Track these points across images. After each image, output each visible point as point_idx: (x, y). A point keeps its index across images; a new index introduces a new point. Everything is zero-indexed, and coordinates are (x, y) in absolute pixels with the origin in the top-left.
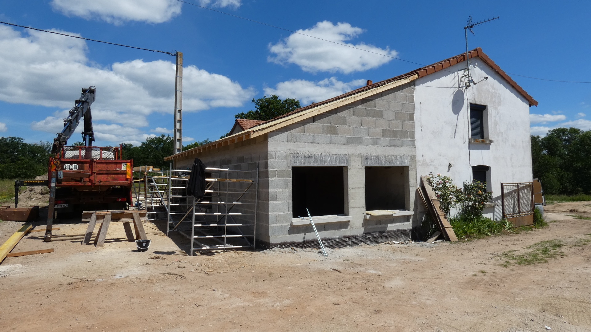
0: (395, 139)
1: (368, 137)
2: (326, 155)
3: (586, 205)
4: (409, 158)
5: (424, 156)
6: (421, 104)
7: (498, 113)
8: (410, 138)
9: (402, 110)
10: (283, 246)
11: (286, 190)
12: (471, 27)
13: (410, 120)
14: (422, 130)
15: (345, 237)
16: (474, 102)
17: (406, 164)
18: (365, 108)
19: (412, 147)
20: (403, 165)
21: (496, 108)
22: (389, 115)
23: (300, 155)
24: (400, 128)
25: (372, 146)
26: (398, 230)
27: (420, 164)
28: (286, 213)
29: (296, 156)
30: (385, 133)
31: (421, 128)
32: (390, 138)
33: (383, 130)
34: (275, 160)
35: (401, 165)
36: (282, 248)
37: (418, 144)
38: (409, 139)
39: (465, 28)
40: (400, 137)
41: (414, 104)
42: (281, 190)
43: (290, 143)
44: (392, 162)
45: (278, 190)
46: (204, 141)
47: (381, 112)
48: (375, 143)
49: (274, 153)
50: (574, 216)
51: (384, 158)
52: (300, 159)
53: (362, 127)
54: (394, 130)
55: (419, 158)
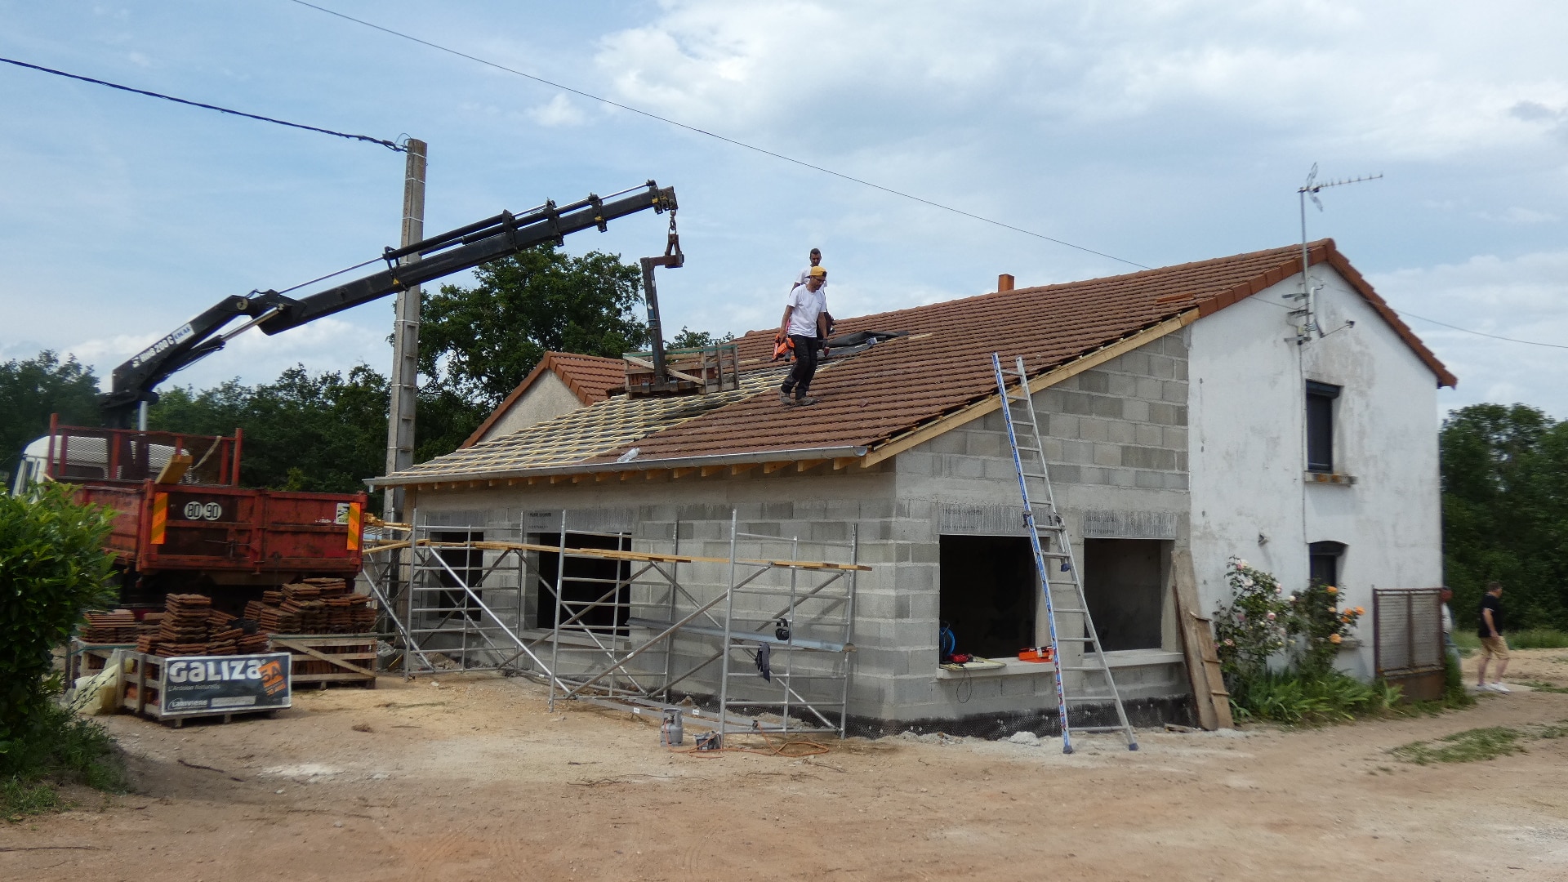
0: (1147, 470)
1: (1093, 466)
2: (1007, 509)
3: (1560, 660)
4: (1176, 518)
5: (1207, 514)
6: (1201, 382)
7: (1367, 406)
8: (1178, 469)
9: (1163, 398)
10: (921, 729)
11: (926, 592)
12: (1316, 190)
13: (1179, 424)
14: (1202, 450)
15: (1041, 712)
16: (1316, 378)
17: (1168, 534)
18: (1087, 393)
19: (1182, 491)
20: (1163, 537)
21: (1362, 394)
22: (1136, 409)
23: (956, 507)
24: (1156, 444)
25: (1101, 487)
26: (1151, 700)
27: (1199, 534)
28: (927, 648)
29: (948, 511)
30: (1128, 456)
31: (1201, 444)
32: (1136, 469)
33: (1123, 447)
34: (908, 519)
35: (1160, 535)
36: (919, 734)
37: (1195, 484)
38: (1177, 471)
39: (1302, 192)
40: (1158, 467)
41: (1186, 382)
42: (918, 592)
43: (938, 479)
44: (1139, 528)
45: (912, 592)
46: (221, 388)
47: (1119, 402)
48: (1106, 480)
49: (906, 503)
50: (1531, 686)
51: (1122, 519)
52: (956, 516)
53: (1079, 440)
54: (1144, 448)
55: (1196, 519)
